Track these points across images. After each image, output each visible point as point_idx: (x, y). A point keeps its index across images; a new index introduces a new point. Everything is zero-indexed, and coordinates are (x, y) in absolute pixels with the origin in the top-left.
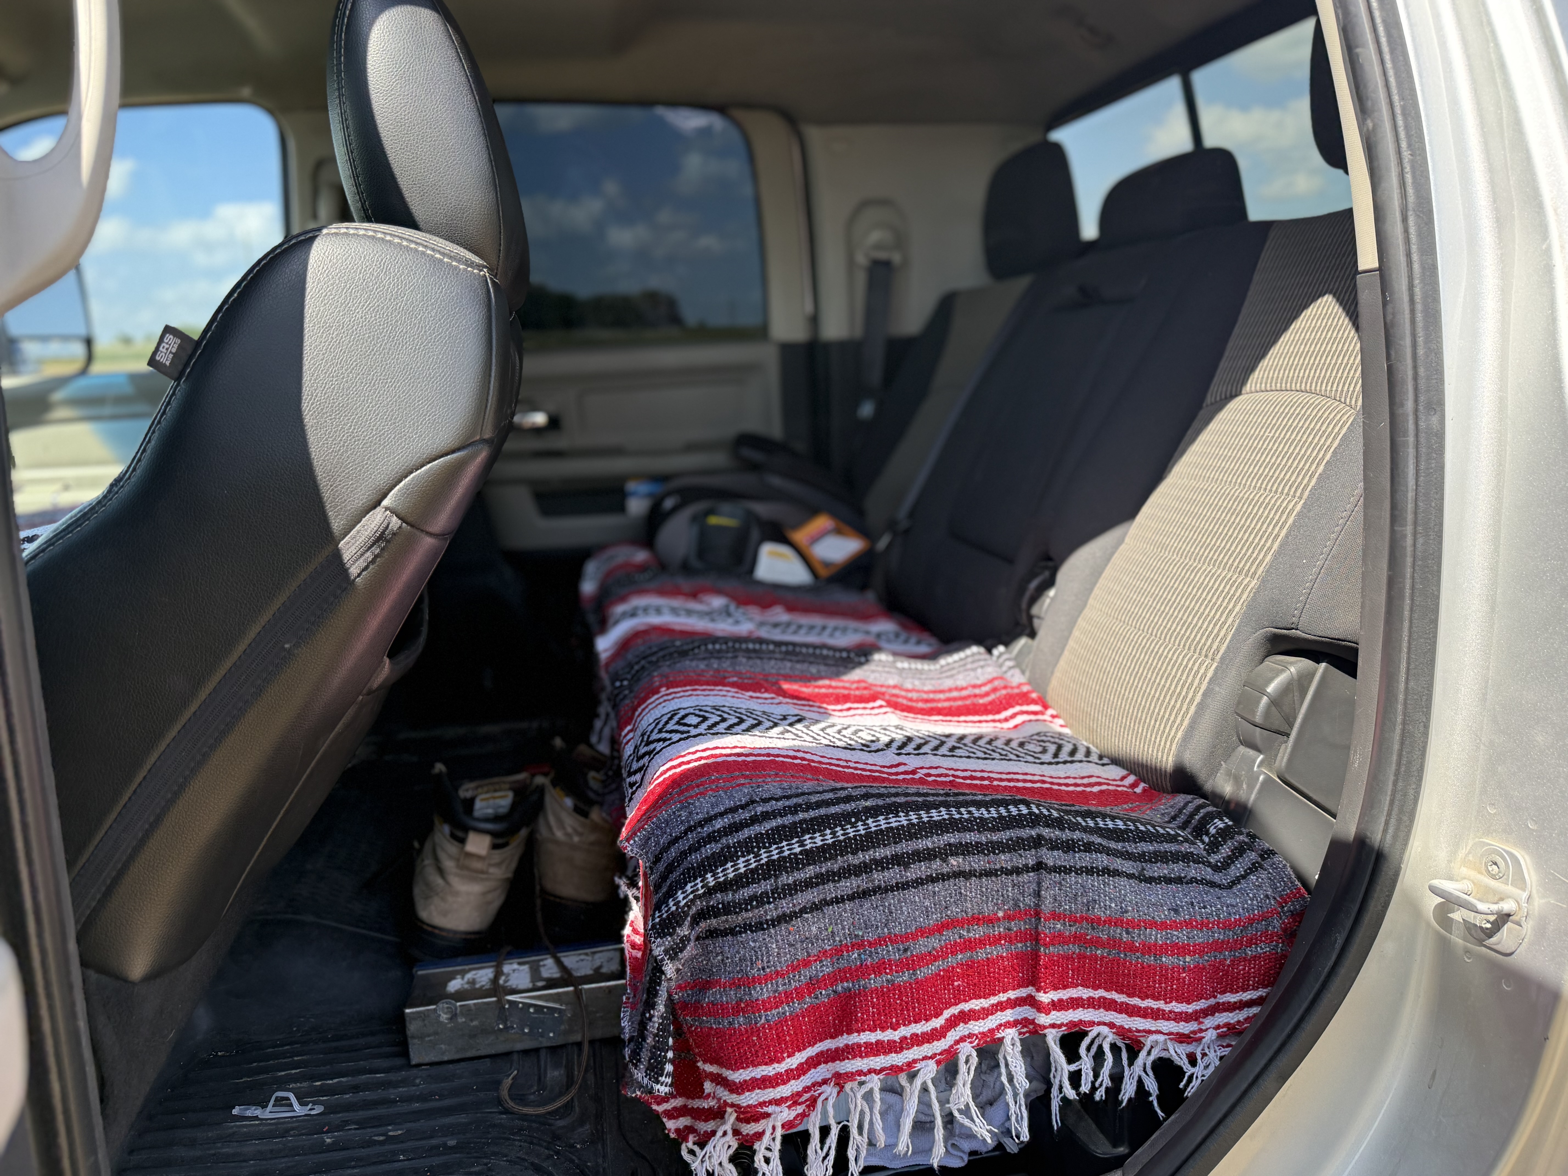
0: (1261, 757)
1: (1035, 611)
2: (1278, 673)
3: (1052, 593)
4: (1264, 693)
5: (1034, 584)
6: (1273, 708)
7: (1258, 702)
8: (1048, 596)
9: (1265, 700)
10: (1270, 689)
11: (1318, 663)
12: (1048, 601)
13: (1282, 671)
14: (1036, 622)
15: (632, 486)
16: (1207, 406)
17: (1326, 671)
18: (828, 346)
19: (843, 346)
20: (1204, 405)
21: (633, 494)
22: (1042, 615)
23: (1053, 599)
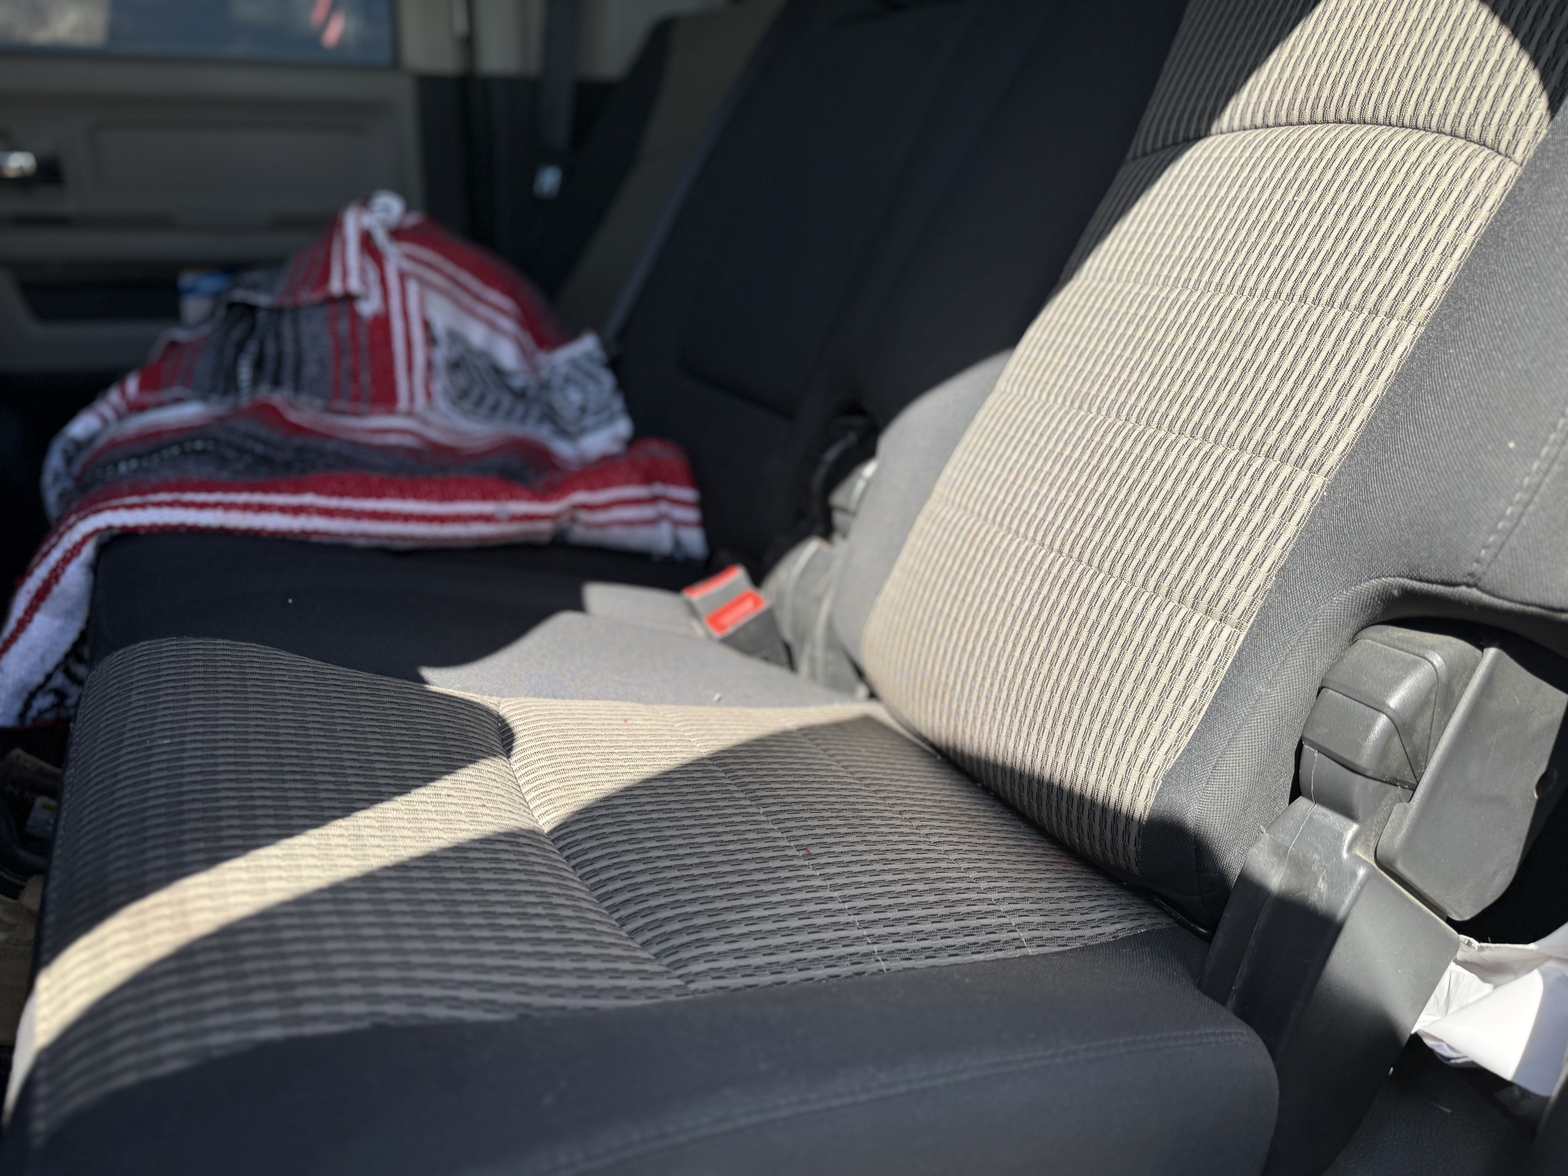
0: (1355, 827)
1: (838, 498)
2: (1408, 668)
3: (869, 470)
4: (1379, 708)
5: (831, 455)
6: (1396, 739)
7: (1369, 728)
8: (861, 476)
9: (1382, 721)
10: (1394, 702)
11: (1482, 648)
12: (860, 485)
13: (1415, 665)
14: (839, 518)
15: (187, 279)
16: (1135, 158)
17: (1495, 663)
18: (488, 83)
19: (509, 83)
20: (1130, 156)
21: (191, 291)
22: (852, 506)
23: (869, 483)
